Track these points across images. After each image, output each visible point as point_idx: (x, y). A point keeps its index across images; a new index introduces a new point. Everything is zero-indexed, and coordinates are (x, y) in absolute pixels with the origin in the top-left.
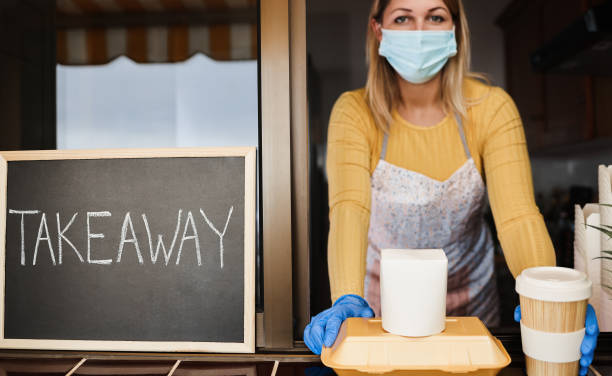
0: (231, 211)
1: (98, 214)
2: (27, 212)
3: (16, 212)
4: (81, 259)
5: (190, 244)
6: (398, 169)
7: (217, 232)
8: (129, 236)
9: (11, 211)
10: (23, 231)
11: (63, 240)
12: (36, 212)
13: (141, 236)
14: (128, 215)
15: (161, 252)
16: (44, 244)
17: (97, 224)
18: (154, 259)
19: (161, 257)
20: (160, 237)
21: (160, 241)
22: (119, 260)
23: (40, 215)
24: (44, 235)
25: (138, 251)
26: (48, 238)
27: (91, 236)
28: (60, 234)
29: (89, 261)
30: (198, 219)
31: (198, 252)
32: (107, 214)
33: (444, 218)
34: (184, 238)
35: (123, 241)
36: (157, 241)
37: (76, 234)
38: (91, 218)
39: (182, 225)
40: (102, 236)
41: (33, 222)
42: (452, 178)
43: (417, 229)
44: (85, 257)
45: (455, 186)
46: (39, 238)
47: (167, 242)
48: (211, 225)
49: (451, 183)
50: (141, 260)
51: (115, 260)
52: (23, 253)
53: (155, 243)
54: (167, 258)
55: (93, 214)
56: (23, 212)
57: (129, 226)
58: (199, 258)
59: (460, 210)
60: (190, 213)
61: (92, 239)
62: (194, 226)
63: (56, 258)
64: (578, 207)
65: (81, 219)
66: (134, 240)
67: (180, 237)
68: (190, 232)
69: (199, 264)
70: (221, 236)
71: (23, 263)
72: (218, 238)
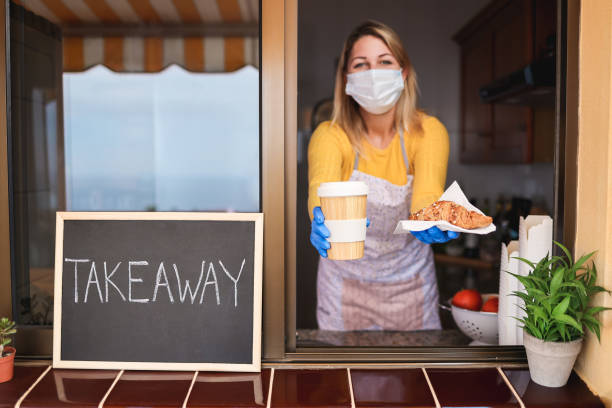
0: (243, 263)
1: (138, 263)
2: (79, 261)
3: (71, 260)
4: (124, 299)
5: (211, 288)
7: (232, 278)
8: (163, 281)
9: (66, 260)
10: (76, 276)
11: (109, 283)
12: (87, 261)
13: (173, 282)
14: (162, 264)
15: (187, 293)
16: (93, 286)
17: (137, 271)
18: (182, 299)
19: (188, 297)
20: (187, 282)
21: (188, 285)
22: (154, 300)
23: (90, 263)
24: (93, 279)
25: (170, 292)
26: (97, 281)
27: (132, 280)
28: (107, 279)
29: (130, 300)
30: (218, 268)
31: (217, 294)
32: (146, 263)
34: (207, 283)
35: (158, 284)
36: (185, 284)
37: (121, 279)
38: (132, 266)
39: (205, 274)
40: (140, 280)
41: (84, 270)
44: (127, 297)
46: (90, 282)
47: (193, 286)
48: (227, 273)
50: (172, 300)
51: (151, 298)
52: (76, 293)
53: (183, 285)
54: (193, 298)
55: (134, 263)
56: (76, 261)
57: (162, 274)
58: (218, 298)
60: (211, 264)
61: (132, 283)
62: (214, 274)
63: (104, 297)
64: (504, 245)
65: (124, 266)
66: (166, 284)
67: (203, 282)
68: (211, 279)
69: (219, 303)
70: (236, 282)
71: (76, 301)
72: (233, 283)
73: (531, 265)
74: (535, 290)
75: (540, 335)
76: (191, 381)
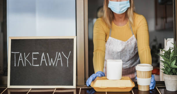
0: (70, 52)
1: (35, 53)
3: (13, 53)
5: (59, 61)
8: (43, 59)
9: (12, 52)
10: (15, 58)
11: (26, 60)
12: (19, 53)
14: (43, 53)
15: (52, 63)
16: (21, 61)
17: (35, 56)
18: (50, 65)
20: (52, 59)
24: (21, 59)
25: (46, 63)
26: (22, 59)
28: (25, 58)
29: (33, 65)
30: (62, 54)
31: (62, 63)
32: (38, 53)
34: (58, 59)
35: (42, 60)
36: (51, 60)
37: (30, 58)
38: (33, 54)
39: (57, 56)
40: (36, 59)
41: (18, 56)
42: (128, 40)
44: (32, 64)
46: (20, 59)
47: (54, 60)
48: (65, 56)
49: (128, 42)
50: (47, 65)
51: (40, 65)
52: (15, 63)
56: (15, 53)
57: (43, 56)
60: (59, 53)
61: (34, 60)
62: (60, 55)
65: (31, 55)
66: (45, 60)
69: (62, 66)
70: (68, 59)
71: (15, 66)
72: (67, 59)
76: (53, 92)
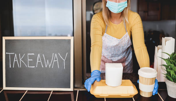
0: (67, 54)
1: (31, 54)
2: (11, 53)
3: (8, 53)
6: (110, 36)
7: (63, 59)
8: (39, 60)
9: (6, 53)
10: (10, 59)
11: (21, 61)
12: (14, 53)
14: (39, 54)
15: (48, 64)
16: (16, 62)
17: (31, 57)
18: (46, 66)
19: (48, 66)
21: (48, 61)
22: (37, 66)
24: (16, 60)
25: (42, 64)
26: (17, 60)
27: (29, 60)
28: (20, 59)
29: (28, 67)
30: (58, 55)
31: (58, 64)
32: (33, 54)
33: (120, 48)
34: (54, 61)
35: (38, 61)
37: (25, 59)
39: (54, 58)
40: (32, 60)
41: (13, 56)
42: (122, 38)
43: (113, 50)
44: (27, 66)
45: (123, 40)
46: (15, 61)
47: (50, 62)
48: (61, 57)
49: (122, 39)
50: (43, 67)
51: (35, 66)
52: (10, 64)
53: (46, 61)
54: (50, 66)
55: (29, 54)
56: (10, 53)
57: (39, 58)
58: (58, 66)
59: (125, 46)
60: (56, 54)
61: (29, 61)
62: (57, 58)
63: (19, 66)
64: (156, 47)
65: (26, 56)
66: (41, 61)
67: (53, 60)
68: (56, 59)
69: (58, 68)
71: (10, 67)
72: (64, 61)
73: (169, 55)
74: (170, 64)
75: (172, 80)
76: (50, 94)
